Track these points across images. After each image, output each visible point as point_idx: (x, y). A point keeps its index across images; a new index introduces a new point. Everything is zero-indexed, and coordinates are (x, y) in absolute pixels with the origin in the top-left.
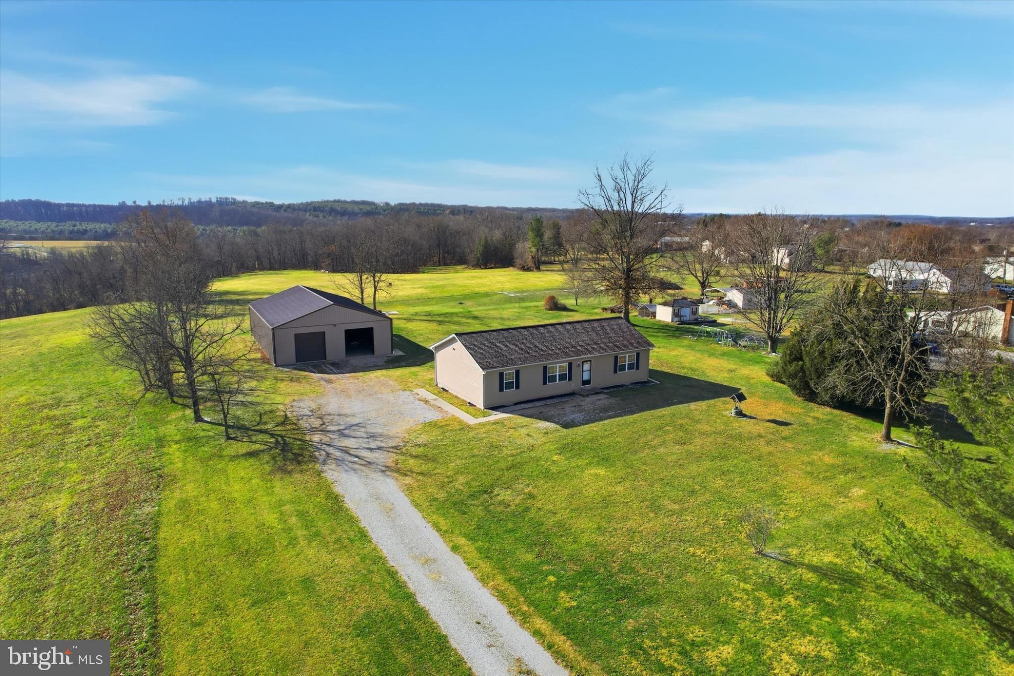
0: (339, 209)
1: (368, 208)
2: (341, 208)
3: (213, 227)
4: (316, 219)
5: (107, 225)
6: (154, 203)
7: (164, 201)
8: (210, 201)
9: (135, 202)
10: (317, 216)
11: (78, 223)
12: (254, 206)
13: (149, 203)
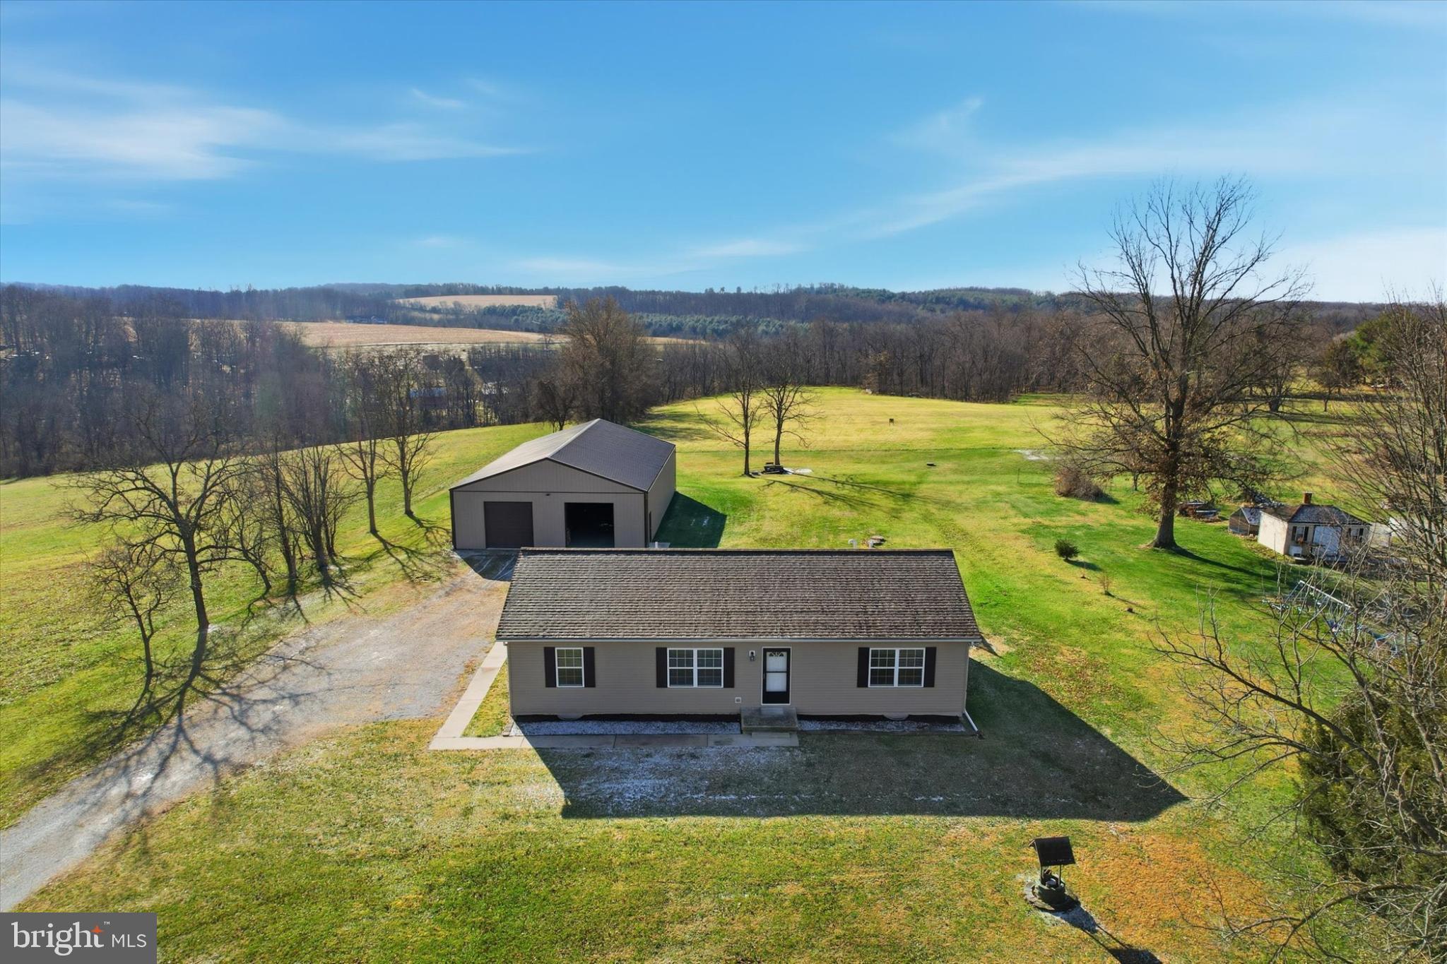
0: (972, 300)
1: (1015, 299)
2: (975, 299)
3: (792, 323)
4: (929, 314)
5: (674, 318)
6: (744, 291)
7: (756, 288)
8: (812, 288)
9: (723, 289)
10: (933, 310)
11: (645, 315)
12: (858, 295)
13: (739, 289)
